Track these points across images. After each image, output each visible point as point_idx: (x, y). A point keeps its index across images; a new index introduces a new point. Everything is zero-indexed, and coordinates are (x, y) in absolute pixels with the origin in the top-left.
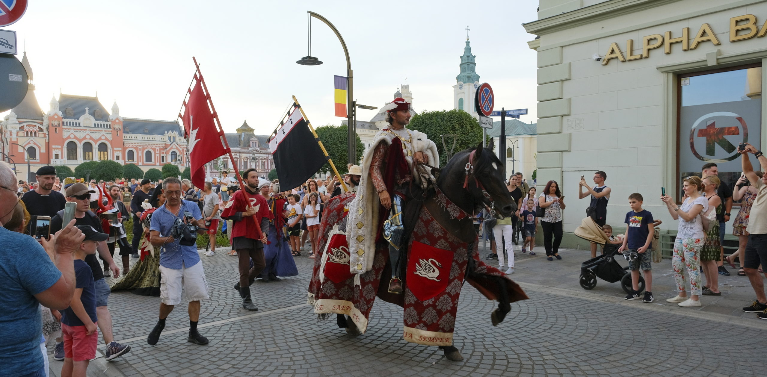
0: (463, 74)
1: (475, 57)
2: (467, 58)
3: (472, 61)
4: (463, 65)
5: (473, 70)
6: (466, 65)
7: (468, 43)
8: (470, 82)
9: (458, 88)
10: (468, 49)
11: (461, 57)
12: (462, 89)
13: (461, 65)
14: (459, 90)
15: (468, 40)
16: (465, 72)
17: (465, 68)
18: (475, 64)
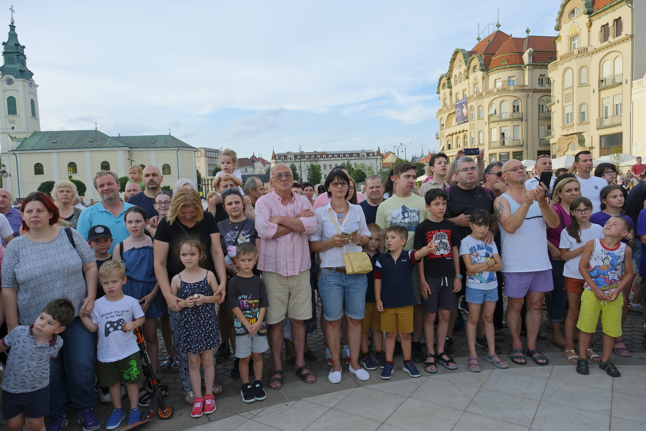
0: (9, 66)
1: (24, 47)
2: (15, 47)
3: (21, 52)
4: (8, 55)
5: (23, 63)
6: (14, 56)
7: (12, 27)
8: (23, 78)
9: (5, 83)
10: (13, 35)
11: (4, 44)
12: (12, 86)
13: (5, 53)
14: (7, 86)
15: (12, 23)
16: (13, 63)
17: (13, 59)
18: (25, 56)
